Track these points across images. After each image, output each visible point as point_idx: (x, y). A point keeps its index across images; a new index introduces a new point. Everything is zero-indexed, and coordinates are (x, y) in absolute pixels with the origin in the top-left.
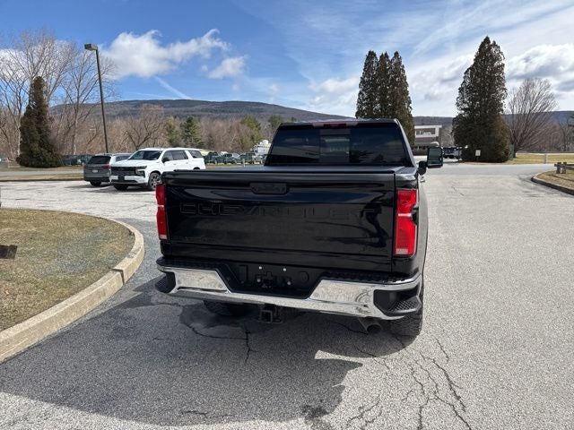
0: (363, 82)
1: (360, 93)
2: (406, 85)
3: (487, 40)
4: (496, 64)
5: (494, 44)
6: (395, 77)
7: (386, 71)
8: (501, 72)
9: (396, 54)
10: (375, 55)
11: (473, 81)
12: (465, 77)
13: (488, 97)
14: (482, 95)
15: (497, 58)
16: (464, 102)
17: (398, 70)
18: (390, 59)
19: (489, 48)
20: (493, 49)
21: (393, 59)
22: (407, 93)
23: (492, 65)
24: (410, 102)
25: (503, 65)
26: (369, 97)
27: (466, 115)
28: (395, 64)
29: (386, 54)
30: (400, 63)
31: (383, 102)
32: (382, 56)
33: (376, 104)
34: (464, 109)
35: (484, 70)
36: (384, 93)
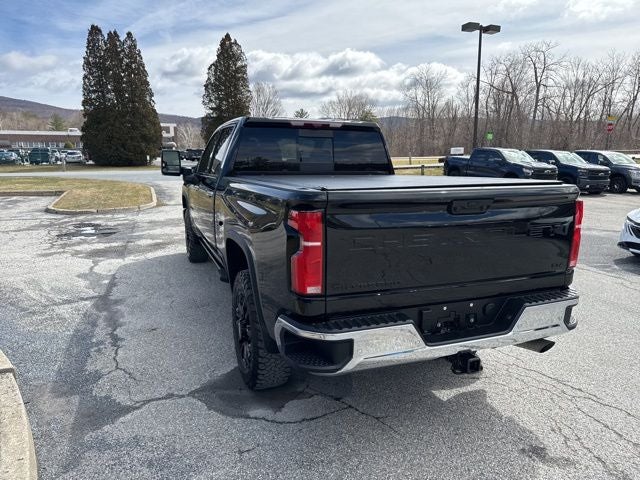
0: (87, 63)
1: (85, 77)
2: (145, 74)
3: (228, 36)
4: (239, 64)
5: (236, 43)
6: (132, 63)
7: (118, 53)
8: (245, 73)
9: (129, 35)
10: (100, 31)
11: (218, 79)
12: (208, 73)
13: (235, 97)
14: (228, 96)
15: (239, 58)
16: (211, 101)
17: (134, 55)
18: (122, 39)
19: (231, 47)
20: (235, 48)
21: (125, 41)
22: (147, 84)
23: (235, 64)
24: (152, 95)
25: (245, 66)
26: (98, 83)
27: (215, 115)
28: (130, 47)
29: (115, 32)
30: (135, 46)
31: (118, 91)
32: (110, 34)
33: (109, 92)
34: (212, 109)
35: (228, 68)
36: (117, 80)
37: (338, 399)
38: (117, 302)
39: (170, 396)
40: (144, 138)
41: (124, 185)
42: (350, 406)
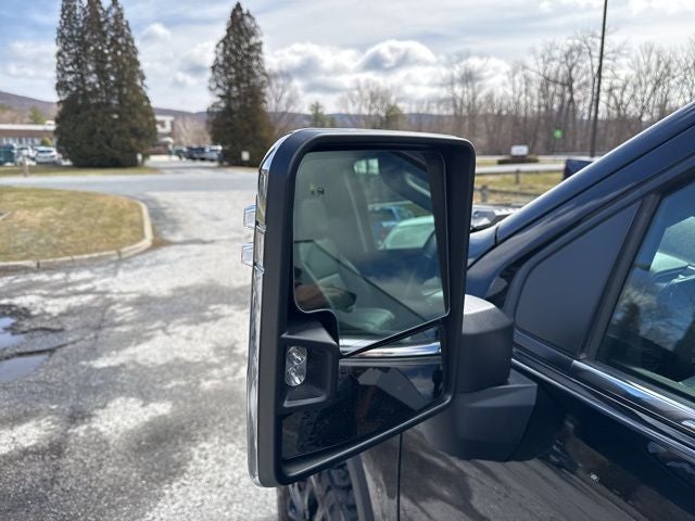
0: (61, 36)
1: (59, 54)
2: (136, 53)
3: (238, 7)
4: (253, 40)
5: (248, 15)
6: (117, 36)
7: (100, 25)
8: (260, 51)
11: (227, 59)
12: (216, 52)
13: (248, 82)
14: (239, 80)
15: (252, 33)
16: (218, 86)
17: (120, 26)
18: (105, 6)
19: (242, 19)
20: (248, 20)
21: (110, 9)
22: (137, 63)
23: (248, 41)
24: (143, 78)
25: (260, 44)
26: (76, 62)
27: (223, 104)
28: (115, 17)
30: (122, 15)
31: (101, 72)
33: (90, 73)
34: (220, 96)
35: (239, 46)
36: (100, 59)
40: (134, 132)
41: (101, 200)
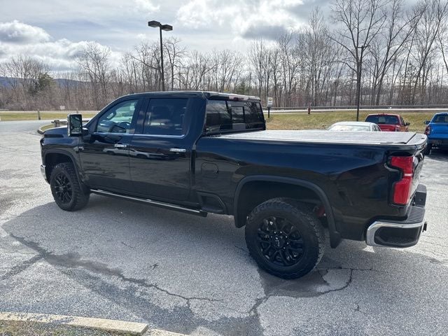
37: (341, 268)
38: (70, 256)
39: (259, 302)
42: (352, 269)
